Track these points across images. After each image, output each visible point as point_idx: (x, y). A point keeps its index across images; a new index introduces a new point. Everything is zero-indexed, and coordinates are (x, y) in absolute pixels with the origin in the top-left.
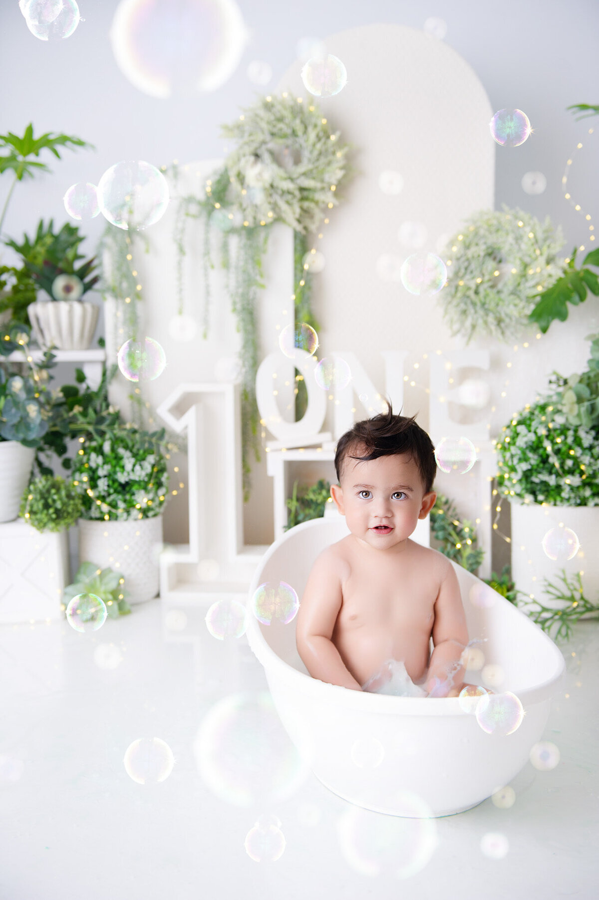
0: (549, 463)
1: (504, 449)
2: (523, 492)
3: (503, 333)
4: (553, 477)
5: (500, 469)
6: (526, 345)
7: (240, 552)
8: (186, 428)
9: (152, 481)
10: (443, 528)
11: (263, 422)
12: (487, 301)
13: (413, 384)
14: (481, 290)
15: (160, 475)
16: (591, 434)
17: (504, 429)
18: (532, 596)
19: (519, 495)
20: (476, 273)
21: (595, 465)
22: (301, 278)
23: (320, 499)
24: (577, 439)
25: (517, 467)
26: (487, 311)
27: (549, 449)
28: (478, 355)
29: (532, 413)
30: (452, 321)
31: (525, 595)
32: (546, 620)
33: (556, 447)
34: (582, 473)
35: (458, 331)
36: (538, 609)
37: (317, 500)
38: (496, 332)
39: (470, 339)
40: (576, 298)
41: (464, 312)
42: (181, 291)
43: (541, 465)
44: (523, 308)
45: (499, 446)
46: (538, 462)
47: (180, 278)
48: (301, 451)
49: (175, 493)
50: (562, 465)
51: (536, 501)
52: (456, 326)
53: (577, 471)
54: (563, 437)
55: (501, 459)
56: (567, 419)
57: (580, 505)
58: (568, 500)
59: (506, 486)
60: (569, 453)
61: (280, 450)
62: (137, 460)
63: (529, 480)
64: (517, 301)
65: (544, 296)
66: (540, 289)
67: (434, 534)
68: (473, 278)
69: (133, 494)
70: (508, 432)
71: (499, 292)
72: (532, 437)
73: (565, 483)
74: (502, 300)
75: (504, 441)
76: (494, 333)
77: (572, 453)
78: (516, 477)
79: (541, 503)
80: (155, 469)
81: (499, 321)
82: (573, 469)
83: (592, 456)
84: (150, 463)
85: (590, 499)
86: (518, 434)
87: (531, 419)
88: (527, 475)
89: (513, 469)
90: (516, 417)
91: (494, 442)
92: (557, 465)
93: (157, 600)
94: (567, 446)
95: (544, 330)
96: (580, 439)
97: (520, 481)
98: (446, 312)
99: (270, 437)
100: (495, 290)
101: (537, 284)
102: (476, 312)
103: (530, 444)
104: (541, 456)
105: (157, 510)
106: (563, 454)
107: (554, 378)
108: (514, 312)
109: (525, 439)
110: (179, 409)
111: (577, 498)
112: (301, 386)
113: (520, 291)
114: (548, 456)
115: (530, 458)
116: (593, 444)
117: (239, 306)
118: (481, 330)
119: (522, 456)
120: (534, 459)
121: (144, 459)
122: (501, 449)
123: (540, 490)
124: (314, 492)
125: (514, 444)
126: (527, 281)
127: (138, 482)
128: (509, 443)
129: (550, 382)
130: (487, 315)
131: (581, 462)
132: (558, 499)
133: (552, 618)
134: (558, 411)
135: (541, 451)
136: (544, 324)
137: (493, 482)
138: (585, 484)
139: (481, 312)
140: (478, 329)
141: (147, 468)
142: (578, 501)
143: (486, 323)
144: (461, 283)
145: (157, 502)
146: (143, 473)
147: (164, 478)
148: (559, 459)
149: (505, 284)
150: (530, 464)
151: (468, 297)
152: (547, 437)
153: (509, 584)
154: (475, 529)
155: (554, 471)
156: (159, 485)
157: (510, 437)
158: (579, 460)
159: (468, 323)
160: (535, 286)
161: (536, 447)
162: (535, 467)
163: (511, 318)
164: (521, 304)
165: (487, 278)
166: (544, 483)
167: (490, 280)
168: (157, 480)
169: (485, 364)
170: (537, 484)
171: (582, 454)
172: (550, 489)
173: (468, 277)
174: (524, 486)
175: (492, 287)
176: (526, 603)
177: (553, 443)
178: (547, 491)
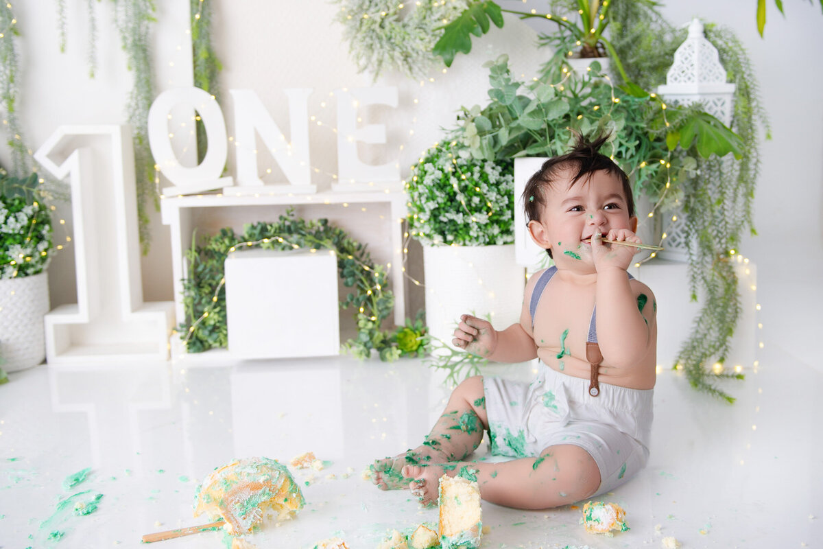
0: (457, 201)
1: (413, 188)
2: (433, 232)
3: (410, 69)
4: (461, 214)
5: (409, 208)
6: (432, 80)
7: (135, 309)
8: (68, 175)
9: (30, 235)
10: (353, 275)
11: (157, 167)
12: (393, 35)
13: (319, 123)
14: (387, 23)
15: (40, 229)
16: (497, 170)
17: (413, 167)
18: (443, 340)
19: (428, 236)
20: (381, 6)
21: (501, 202)
22: (198, 11)
23: (223, 249)
24: (484, 175)
25: (425, 206)
26: (393, 46)
27: (456, 187)
28: (386, 91)
29: (440, 151)
30: (358, 58)
31: (436, 339)
32: (456, 364)
33: (463, 184)
34: (489, 210)
35: (365, 68)
36: (449, 353)
37: (219, 250)
38: (404, 69)
39: (377, 74)
40: (480, 29)
41: (371, 47)
42: (62, 26)
43: (449, 203)
44: (430, 42)
45: (408, 186)
46: (445, 200)
47: (61, 11)
48: (200, 197)
49: (60, 247)
50: (469, 203)
51: (445, 241)
52: (363, 61)
53: (485, 208)
54: (469, 174)
55: (411, 200)
56: (471, 154)
57: (489, 243)
58: (477, 238)
59: (416, 227)
60: (475, 191)
61: (177, 196)
62: (11, 211)
63: (438, 221)
64: (423, 35)
65: (447, 28)
66: (445, 22)
67: (344, 280)
68: (378, 11)
69: (7, 250)
70: (416, 170)
71: (404, 26)
72: (439, 175)
73: (473, 222)
74: (408, 34)
75: (413, 180)
76: (401, 68)
77: (478, 189)
78: (425, 216)
79: (451, 243)
80: (34, 222)
81: (406, 57)
82: (480, 206)
83: (499, 192)
84: (26, 215)
85: (499, 237)
86: (426, 172)
87: (438, 156)
88: (435, 214)
89: (422, 210)
90: (424, 155)
91: (404, 182)
92: (463, 203)
93: (44, 366)
94: (474, 183)
95: (449, 64)
96: (487, 175)
97: (429, 220)
98: (351, 47)
99: (166, 183)
100: (401, 24)
101: (443, 17)
102: (382, 47)
103: (438, 182)
104: (448, 194)
105: (39, 267)
106: (471, 190)
107: (461, 114)
108: (420, 46)
109: (432, 177)
110: (61, 154)
111: (486, 236)
112: (200, 128)
113: (426, 24)
114: (455, 194)
115: (437, 196)
116: (499, 179)
117: (130, 41)
118: (387, 64)
119: (430, 195)
120: (441, 197)
121: (19, 211)
122: (410, 187)
123: (449, 230)
124: (216, 241)
125: (422, 182)
126: (432, 13)
127: (13, 236)
128: (417, 182)
129: (458, 118)
130: (394, 50)
131: (488, 198)
132: (467, 238)
133: (462, 361)
134: (461, 146)
135: (448, 189)
136: (448, 57)
137: (403, 224)
138: (493, 222)
139: (387, 47)
140: (384, 64)
141: (23, 220)
142: (487, 240)
143: (392, 57)
144: (366, 16)
145: (37, 257)
146: (19, 226)
147: (45, 230)
148: (466, 196)
149: (411, 18)
150: (438, 203)
151: (373, 31)
152: (454, 174)
153: (422, 330)
154: (386, 274)
155: (461, 209)
156: (40, 238)
157: (418, 176)
158: (486, 196)
159: (375, 57)
160: (439, 20)
161: (442, 185)
162: (442, 206)
163: (417, 53)
164: (427, 38)
165: (392, 11)
166: (452, 221)
167: (395, 13)
168: (35, 233)
169: (394, 103)
170: (445, 223)
171: (488, 191)
172: (458, 227)
173: (373, 10)
174: (432, 226)
175: (397, 20)
176: (436, 348)
177: (459, 180)
178: (456, 230)
